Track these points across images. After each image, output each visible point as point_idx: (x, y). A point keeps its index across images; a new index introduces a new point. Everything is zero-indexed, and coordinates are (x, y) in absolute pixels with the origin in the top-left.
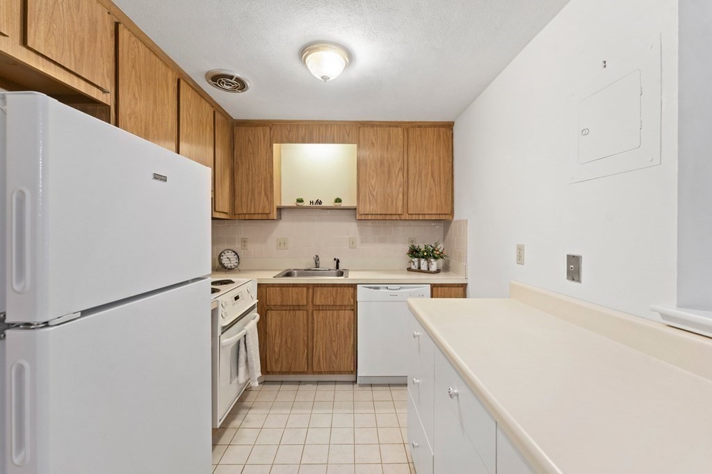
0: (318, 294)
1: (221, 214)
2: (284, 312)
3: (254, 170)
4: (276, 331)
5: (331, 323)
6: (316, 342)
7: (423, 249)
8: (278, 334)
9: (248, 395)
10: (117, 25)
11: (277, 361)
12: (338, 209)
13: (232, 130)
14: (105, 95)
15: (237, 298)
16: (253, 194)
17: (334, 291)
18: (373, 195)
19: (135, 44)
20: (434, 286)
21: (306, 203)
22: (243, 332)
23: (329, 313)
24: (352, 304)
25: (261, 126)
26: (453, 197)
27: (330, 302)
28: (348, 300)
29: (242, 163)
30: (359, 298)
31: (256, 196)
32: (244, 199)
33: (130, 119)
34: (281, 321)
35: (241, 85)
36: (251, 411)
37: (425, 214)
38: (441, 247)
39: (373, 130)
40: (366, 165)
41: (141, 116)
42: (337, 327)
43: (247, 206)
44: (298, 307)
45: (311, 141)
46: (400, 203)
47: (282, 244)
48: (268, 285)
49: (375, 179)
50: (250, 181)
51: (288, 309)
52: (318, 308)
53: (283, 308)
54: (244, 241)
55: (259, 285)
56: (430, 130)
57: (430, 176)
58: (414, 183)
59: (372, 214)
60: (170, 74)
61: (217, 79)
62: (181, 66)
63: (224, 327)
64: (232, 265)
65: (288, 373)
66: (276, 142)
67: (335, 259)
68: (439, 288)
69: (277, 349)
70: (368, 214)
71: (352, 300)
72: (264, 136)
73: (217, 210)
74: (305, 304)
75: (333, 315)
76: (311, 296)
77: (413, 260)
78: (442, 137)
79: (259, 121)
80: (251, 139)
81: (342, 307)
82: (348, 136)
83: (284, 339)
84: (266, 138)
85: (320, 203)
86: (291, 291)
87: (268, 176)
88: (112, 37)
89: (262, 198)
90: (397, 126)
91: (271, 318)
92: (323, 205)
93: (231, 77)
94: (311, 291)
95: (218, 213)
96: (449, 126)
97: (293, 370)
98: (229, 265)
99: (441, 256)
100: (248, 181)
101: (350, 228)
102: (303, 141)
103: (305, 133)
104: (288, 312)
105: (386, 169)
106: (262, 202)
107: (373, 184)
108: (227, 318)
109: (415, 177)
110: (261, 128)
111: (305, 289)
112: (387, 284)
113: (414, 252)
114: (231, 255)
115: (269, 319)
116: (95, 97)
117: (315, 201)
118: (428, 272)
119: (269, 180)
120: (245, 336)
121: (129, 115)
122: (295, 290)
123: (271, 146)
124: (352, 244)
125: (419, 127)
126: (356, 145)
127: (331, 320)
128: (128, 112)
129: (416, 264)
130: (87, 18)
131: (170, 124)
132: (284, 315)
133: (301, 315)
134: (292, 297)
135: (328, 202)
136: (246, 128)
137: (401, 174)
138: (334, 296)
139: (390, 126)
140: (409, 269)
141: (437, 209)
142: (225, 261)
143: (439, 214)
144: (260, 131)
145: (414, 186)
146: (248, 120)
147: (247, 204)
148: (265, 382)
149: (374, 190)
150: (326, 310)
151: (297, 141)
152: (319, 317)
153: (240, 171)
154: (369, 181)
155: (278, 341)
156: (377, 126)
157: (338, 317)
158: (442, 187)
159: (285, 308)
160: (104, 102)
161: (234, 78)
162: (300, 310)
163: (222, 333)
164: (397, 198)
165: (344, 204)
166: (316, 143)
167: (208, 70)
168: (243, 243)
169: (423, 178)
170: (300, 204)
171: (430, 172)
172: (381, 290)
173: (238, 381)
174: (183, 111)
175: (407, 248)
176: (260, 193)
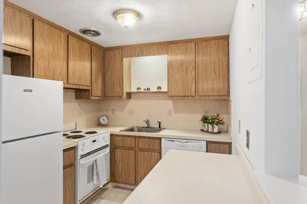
0: (141, 142)
1: (96, 97)
2: (124, 150)
3: (114, 73)
4: (120, 160)
5: (147, 159)
6: (140, 169)
7: (210, 118)
8: (120, 162)
9: (105, 192)
10: (33, 20)
11: (120, 176)
12: (159, 93)
13: (104, 53)
14: (28, 52)
15: (94, 141)
16: (114, 86)
17: (149, 141)
18: (176, 85)
19: (43, 26)
20: (208, 143)
21: (142, 90)
22: (95, 159)
23: (146, 153)
24: (159, 149)
25: (117, 49)
26: (229, 84)
27: (147, 147)
28: (156, 147)
29: (109, 70)
30: (162, 146)
31: (115, 87)
32: (109, 89)
33: (40, 59)
34: (122, 155)
35: (97, 34)
36: (103, 200)
37: (210, 96)
38: (221, 117)
39: (177, 46)
40: (172, 67)
41: (46, 57)
42: (150, 161)
43: (111, 93)
44: (130, 148)
45: (142, 55)
46: (193, 89)
47: (131, 112)
48: (116, 135)
49: (178, 75)
50: (112, 79)
51: (126, 149)
52: (141, 150)
53: (123, 148)
54: (113, 110)
55: (111, 135)
56: (213, 42)
57: (213, 71)
58: (202, 76)
59: (176, 96)
60: (62, 34)
61: (85, 32)
62: (68, 29)
63: (82, 155)
64: (105, 123)
65: (126, 183)
66: (125, 58)
67: (158, 122)
68: (212, 144)
69: (120, 170)
70: (174, 96)
71: (159, 147)
72: (119, 55)
73: (93, 95)
74: (134, 147)
75: (148, 155)
76: (137, 143)
77: (204, 124)
78: (221, 46)
79: (116, 47)
80: (113, 57)
81: (154, 151)
82: (163, 51)
83: (123, 165)
84: (120, 55)
85: (149, 89)
86: (127, 139)
87: (121, 76)
88: (31, 26)
89: (118, 88)
90: (191, 42)
91: (118, 153)
92: (151, 91)
93: (90, 31)
94: (137, 140)
95: (94, 97)
96: (226, 38)
97: (128, 182)
98: (103, 123)
99: (220, 123)
100: (111, 79)
101: (169, 104)
102: (138, 56)
103: (139, 52)
104: (125, 150)
105: (184, 69)
106: (118, 90)
107: (176, 78)
108: (84, 151)
109: (203, 72)
110: (117, 50)
111: (134, 138)
112: (179, 139)
113: (205, 120)
114: (105, 118)
115: (117, 153)
116: (23, 54)
117: (146, 89)
118: (212, 133)
119: (121, 78)
120: (96, 160)
121: (39, 58)
122: (129, 138)
123: (122, 60)
124: (170, 113)
125: (206, 40)
126: (167, 55)
127: (147, 158)
128: (39, 56)
129: (206, 127)
130: (18, 22)
131: (62, 58)
132: (124, 152)
133: (132, 152)
134: (128, 142)
135: (154, 89)
136: (110, 51)
137: (194, 71)
138: (149, 143)
139: (187, 42)
140: (202, 130)
141: (217, 93)
142: (101, 121)
143: (220, 96)
144: (117, 52)
145: (202, 78)
146: (111, 47)
147: (111, 91)
148: (116, 186)
149: (177, 82)
150: (145, 151)
151: (135, 56)
152: (140, 155)
153: (107, 74)
154: (174, 76)
155: (121, 165)
156: (179, 43)
157: (151, 156)
158: (221, 78)
159: (124, 148)
160: (28, 55)
161: (91, 31)
162: (131, 150)
163: (81, 158)
164: (191, 86)
165: (162, 90)
166: (145, 56)
167: (80, 29)
168: (113, 112)
169: (208, 73)
170: (139, 90)
171: (213, 69)
172: (175, 142)
173: (93, 183)
174: (70, 50)
175: (200, 117)
176: (117, 85)
